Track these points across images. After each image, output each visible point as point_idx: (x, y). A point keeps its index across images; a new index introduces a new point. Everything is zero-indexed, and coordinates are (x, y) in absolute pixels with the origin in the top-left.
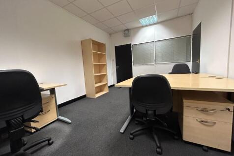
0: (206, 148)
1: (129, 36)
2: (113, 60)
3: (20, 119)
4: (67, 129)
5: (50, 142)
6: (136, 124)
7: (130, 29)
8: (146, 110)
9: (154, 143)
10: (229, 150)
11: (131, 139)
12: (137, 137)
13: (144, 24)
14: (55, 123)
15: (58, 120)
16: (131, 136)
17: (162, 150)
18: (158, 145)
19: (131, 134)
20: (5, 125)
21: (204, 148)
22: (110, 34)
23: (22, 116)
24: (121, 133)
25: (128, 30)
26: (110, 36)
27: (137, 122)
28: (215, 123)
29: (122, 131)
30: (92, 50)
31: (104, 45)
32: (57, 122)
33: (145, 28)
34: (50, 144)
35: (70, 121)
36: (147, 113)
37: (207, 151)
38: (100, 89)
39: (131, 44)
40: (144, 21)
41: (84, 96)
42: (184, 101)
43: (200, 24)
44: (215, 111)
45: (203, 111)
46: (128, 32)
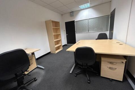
0: (111, 80)
1: (73, 16)
2: (64, 31)
3: (21, 72)
4: (43, 72)
5: (36, 79)
6: (78, 68)
7: (74, 12)
8: (83, 63)
9: (87, 78)
10: (122, 80)
11: (75, 76)
12: (78, 75)
13: (82, 8)
14: (36, 69)
15: (37, 67)
16: (76, 75)
17: (90, 81)
18: (89, 79)
19: (75, 74)
20: (15, 76)
21: (110, 80)
22: (62, 15)
23: (22, 70)
24: (70, 73)
25: (72, 12)
26: (62, 16)
27: (78, 67)
28: (116, 69)
29: (71, 72)
30: (52, 27)
31: (59, 22)
32: (37, 68)
33: (83, 11)
34: (35, 81)
35: (44, 68)
36: (83, 65)
37: (112, 81)
38: (58, 48)
39: (74, 21)
40: (82, 7)
41: (50, 53)
42: (102, 58)
43: (115, 9)
44: (116, 63)
45: (111, 63)
46: (72, 13)
